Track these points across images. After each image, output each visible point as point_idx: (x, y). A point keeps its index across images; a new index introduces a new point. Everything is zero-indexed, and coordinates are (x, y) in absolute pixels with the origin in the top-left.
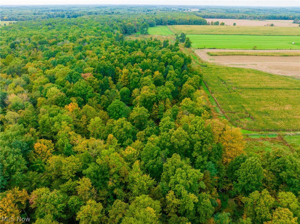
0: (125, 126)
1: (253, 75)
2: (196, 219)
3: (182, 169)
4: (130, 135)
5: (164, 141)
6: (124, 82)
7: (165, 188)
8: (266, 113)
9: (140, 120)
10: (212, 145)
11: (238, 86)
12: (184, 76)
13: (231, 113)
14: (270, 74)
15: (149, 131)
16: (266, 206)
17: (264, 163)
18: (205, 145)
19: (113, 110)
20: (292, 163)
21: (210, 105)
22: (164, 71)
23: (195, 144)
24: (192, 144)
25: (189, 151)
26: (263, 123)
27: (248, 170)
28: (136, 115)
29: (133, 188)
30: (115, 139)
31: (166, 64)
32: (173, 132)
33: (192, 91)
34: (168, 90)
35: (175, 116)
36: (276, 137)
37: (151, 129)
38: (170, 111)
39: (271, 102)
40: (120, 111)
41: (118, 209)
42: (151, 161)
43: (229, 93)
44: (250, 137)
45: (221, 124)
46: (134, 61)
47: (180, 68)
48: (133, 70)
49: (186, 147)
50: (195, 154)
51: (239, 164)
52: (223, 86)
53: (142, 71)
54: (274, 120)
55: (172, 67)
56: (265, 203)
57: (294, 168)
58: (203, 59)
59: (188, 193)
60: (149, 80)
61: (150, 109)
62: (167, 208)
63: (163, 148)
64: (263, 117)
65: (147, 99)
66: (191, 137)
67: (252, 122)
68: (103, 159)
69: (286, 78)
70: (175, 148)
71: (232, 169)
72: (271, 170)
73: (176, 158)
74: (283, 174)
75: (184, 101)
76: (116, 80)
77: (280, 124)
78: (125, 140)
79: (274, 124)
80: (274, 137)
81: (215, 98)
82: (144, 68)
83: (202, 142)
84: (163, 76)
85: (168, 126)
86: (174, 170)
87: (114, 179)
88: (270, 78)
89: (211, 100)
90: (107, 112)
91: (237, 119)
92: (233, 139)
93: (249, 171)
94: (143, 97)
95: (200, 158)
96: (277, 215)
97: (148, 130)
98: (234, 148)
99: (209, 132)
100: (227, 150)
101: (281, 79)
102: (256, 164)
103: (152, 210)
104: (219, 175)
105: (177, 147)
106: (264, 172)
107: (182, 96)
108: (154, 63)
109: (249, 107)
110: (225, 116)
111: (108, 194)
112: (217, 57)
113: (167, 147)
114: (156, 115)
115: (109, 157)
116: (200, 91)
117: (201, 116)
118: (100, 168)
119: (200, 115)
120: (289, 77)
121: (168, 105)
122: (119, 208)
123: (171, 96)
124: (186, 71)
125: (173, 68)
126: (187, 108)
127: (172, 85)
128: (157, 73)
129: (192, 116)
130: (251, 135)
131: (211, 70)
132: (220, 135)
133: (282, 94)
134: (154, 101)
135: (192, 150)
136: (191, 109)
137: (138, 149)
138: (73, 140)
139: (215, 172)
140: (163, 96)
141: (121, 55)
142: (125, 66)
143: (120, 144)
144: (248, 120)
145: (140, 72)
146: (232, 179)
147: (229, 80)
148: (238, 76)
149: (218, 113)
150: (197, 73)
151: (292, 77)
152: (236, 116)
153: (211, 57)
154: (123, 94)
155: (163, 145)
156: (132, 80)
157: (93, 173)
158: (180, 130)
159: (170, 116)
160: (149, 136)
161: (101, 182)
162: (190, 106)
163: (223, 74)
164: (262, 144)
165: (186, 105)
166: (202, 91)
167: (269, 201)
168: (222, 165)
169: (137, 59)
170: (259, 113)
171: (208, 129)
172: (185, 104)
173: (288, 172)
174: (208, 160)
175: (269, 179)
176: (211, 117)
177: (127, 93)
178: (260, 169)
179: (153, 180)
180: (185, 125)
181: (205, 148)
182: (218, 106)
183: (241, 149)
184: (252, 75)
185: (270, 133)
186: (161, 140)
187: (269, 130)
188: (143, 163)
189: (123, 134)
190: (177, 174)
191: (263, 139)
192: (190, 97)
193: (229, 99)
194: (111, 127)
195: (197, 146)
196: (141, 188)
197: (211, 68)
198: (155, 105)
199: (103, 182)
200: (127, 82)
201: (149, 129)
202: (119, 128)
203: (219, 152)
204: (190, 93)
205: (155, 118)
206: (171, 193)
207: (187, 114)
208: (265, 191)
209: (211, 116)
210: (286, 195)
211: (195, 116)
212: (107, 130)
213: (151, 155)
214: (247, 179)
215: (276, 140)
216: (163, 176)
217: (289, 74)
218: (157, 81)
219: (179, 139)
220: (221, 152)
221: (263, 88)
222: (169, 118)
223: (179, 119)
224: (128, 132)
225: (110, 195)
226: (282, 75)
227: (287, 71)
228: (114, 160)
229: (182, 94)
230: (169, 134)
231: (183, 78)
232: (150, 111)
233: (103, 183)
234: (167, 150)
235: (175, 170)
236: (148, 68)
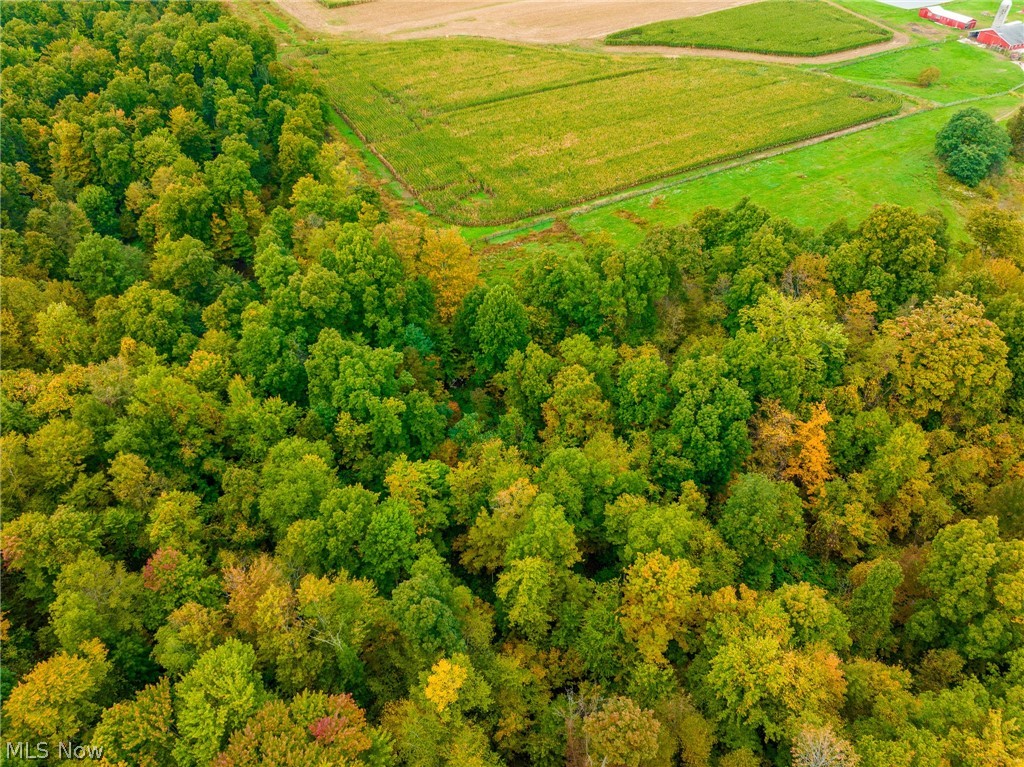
0: (158, 304)
1: (471, 57)
2: (415, 451)
3: (352, 358)
4: (181, 326)
5: (286, 310)
6: (76, 170)
7: (326, 412)
8: (520, 169)
9: (193, 277)
10: (403, 285)
11: (435, 103)
12: (271, 104)
13: (434, 189)
14: (516, 44)
15: (234, 297)
16: (539, 373)
17: (526, 293)
18: (388, 290)
19: (87, 269)
20: (574, 274)
21: (374, 181)
22: (199, 101)
23: (365, 296)
24: (356, 297)
25: (355, 317)
26: (517, 199)
27: (493, 316)
28: (175, 264)
29: (248, 444)
30: (143, 347)
31: (198, 74)
32: (300, 280)
33: (311, 152)
34: (242, 165)
35: (288, 237)
36: (551, 226)
37: (236, 291)
38: (271, 229)
39: (527, 136)
40: (113, 267)
41: (239, 486)
42: (271, 368)
43: (416, 132)
44: (492, 242)
45: (411, 227)
46: (78, 84)
47: (247, 81)
48: (94, 120)
49: (346, 308)
50: (370, 319)
51: (473, 311)
52: (393, 113)
53: (127, 116)
54: (541, 183)
55: (222, 84)
56: (535, 368)
57: (580, 286)
58: (309, 25)
59: (381, 400)
60: (167, 144)
61: (206, 236)
62: (345, 455)
63: (287, 327)
64: (515, 181)
65: (189, 209)
66: (348, 282)
67: (491, 201)
68: (147, 400)
69: (557, 50)
70: (318, 319)
71: (464, 329)
72: (542, 304)
73: (330, 337)
74: (564, 304)
75: (297, 188)
76: (39, 165)
77: (556, 191)
78: (173, 342)
79: (543, 193)
80: (548, 227)
81: (381, 156)
82: (129, 105)
83: (379, 286)
84: (204, 120)
85: (279, 269)
86: (334, 367)
87: (194, 436)
88: (518, 61)
89: (371, 164)
90: (72, 279)
91: (452, 204)
92: (448, 257)
93: (496, 319)
94: (175, 206)
95: (385, 325)
96: (560, 383)
97: (231, 295)
98: (457, 278)
99: (389, 257)
100: (442, 288)
101: (547, 59)
102: (505, 298)
103: (315, 457)
104: (438, 351)
105: (322, 316)
106: (531, 313)
107: (286, 174)
108: (155, 78)
109: (475, 162)
110: (420, 201)
111: (190, 480)
112: (349, 9)
113: (299, 322)
114: (228, 249)
115: (160, 390)
116: (332, 145)
117: (357, 220)
118: (149, 424)
119: (354, 219)
120: (564, 47)
121: (256, 211)
122: (242, 482)
123: (254, 183)
124: (272, 87)
125: (225, 86)
126: (313, 206)
127: (245, 147)
128: (179, 114)
129: (333, 227)
130: (495, 237)
131: (344, 63)
132: (417, 258)
133: (550, 107)
134: (211, 210)
135: (361, 312)
136: (326, 207)
137: (223, 351)
138: (15, 388)
139: (429, 344)
140: (231, 188)
141: (18, 70)
142: (52, 107)
143: (165, 356)
144: (479, 200)
145: (122, 122)
146: (470, 349)
147: (407, 87)
148: (430, 68)
149: (398, 198)
150: (305, 85)
151: (573, 46)
152: (448, 195)
153: (334, 12)
154: (93, 211)
155: (286, 322)
156: (105, 156)
157: (138, 440)
158: (315, 271)
159: (275, 240)
160: (238, 310)
161: (162, 457)
162: (320, 199)
163: (384, 69)
164: (523, 253)
165: (307, 200)
166: (340, 146)
167: (541, 361)
168: (440, 325)
169: (86, 71)
170: (502, 173)
171: (383, 250)
172: (303, 199)
173: (572, 295)
174: (406, 323)
175: (543, 324)
176: (383, 218)
177: (106, 203)
178: (516, 307)
179: (293, 405)
180: (324, 255)
181: (390, 298)
182: (394, 178)
183: (471, 276)
184: (466, 57)
185: (535, 220)
186: (277, 309)
187: (533, 214)
188: (251, 378)
189: (163, 326)
190: (344, 372)
191: (523, 240)
192: (308, 170)
193: (421, 151)
194: (117, 318)
195: (371, 299)
196: (268, 433)
197: (343, 54)
198: (218, 221)
199: (168, 455)
200: (87, 167)
201: (231, 293)
202: (141, 313)
203: (424, 298)
204: (306, 158)
205: (227, 258)
206: (345, 417)
207: (319, 223)
208: (532, 347)
209: (383, 214)
210: (573, 342)
211: (342, 223)
212: (107, 331)
213: (264, 352)
214: (496, 336)
215: (552, 234)
216: (312, 392)
217: (566, 36)
218: (190, 141)
219: (321, 293)
220: (429, 296)
221: (501, 96)
222: (274, 247)
223: (302, 242)
224: (171, 318)
225: (196, 481)
226: (546, 42)
227: (559, 28)
228: (176, 393)
229: (285, 167)
230: (292, 290)
231: (268, 110)
232: (209, 240)
233: (167, 458)
234: (299, 328)
235: (338, 365)
236: (142, 101)
